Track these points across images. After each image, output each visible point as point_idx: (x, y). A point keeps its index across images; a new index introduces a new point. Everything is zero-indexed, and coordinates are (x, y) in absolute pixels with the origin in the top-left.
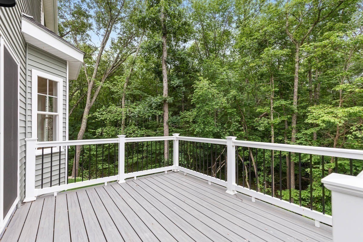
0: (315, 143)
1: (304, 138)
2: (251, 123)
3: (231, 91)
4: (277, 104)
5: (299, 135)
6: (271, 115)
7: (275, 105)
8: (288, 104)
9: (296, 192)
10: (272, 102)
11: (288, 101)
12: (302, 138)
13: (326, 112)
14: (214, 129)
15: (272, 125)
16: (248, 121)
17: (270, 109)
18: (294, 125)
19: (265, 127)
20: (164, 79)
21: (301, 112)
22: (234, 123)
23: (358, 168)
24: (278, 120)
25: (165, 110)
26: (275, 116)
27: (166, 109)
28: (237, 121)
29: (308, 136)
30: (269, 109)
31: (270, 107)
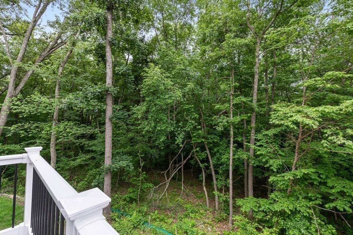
0: (276, 146)
1: (264, 140)
2: (209, 121)
3: (188, 83)
4: (237, 100)
5: (259, 136)
6: (230, 113)
7: (235, 102)
8: (248, 101)
9: (255, 202)
10: (231, 99)
11: (248, 98)
12: (263, 139)
13: (294, 111)
14: (167, 127)
15: (231, 123)
16: (207, 119)
17: (230, 106)
18: (253, 125)
19: (223, 126)
20: (107, 64)
21: (261, 111)
22: (190, 121)
23: (321, 176)
24: (238, 119)
25: (107, 103)
26: (235, 115)
27: (109, 101)
28: (194, 119)
29: (268, 138)
30: (228, 106)
31: (230, 104)
